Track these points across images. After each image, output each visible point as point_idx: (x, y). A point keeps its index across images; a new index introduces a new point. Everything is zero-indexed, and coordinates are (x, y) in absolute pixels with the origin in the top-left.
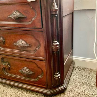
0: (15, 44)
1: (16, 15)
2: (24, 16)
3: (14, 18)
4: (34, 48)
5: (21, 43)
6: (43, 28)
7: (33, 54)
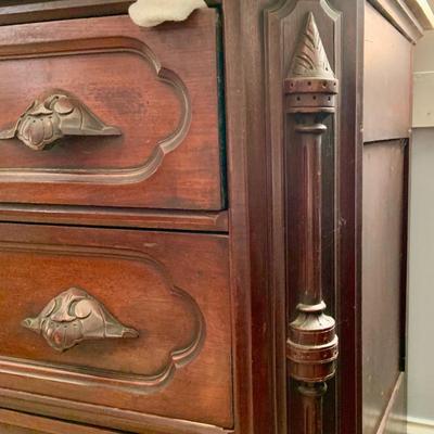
0: (33, 323)
1: (47, 122)
2: (106, 130)
3: (38, 139)
4: (161, 353)
5: (67, 318)
6: (226, 207)
7: (149, 398)
